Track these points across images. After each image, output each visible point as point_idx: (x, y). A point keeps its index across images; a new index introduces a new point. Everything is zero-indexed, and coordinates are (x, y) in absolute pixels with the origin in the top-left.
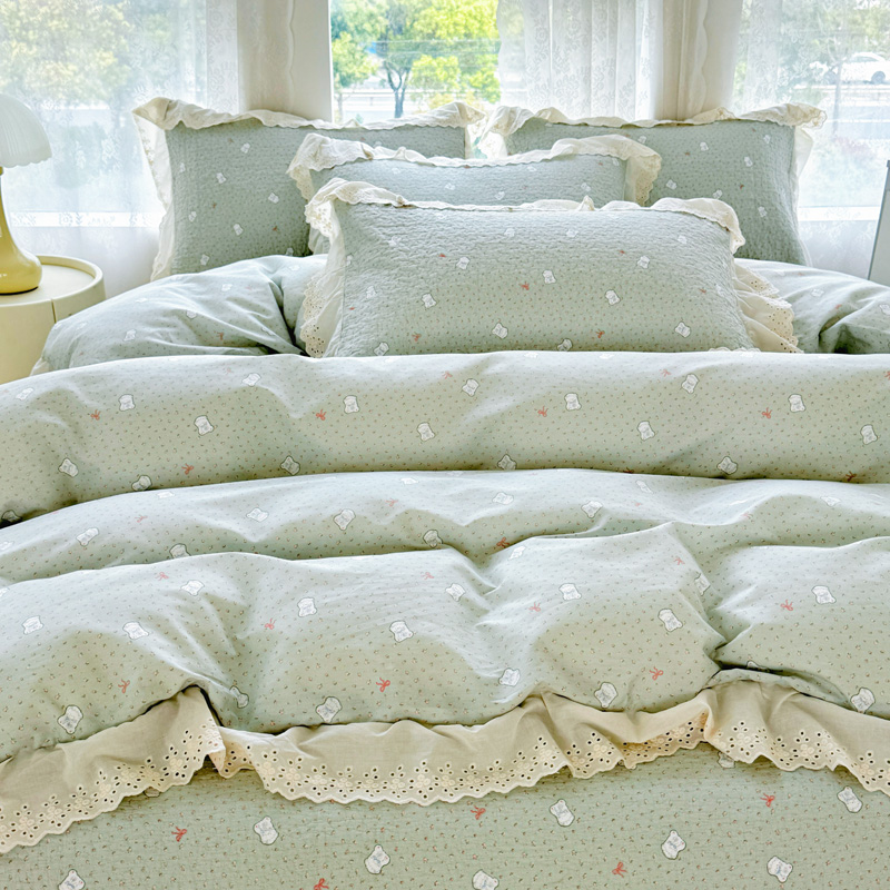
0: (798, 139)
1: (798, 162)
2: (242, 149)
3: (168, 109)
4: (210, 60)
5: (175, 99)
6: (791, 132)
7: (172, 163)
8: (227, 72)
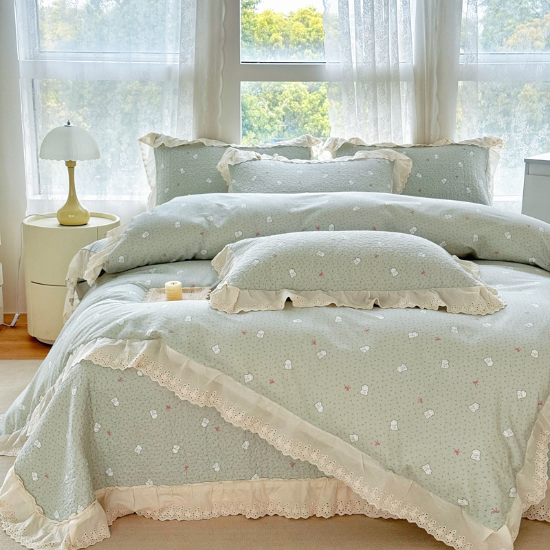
0: (491, 155)
1: (492, 167)
2: (194, 157)
3: (156, 138)
4: (179, 114)
5: (160, 133)
6: (487, 152)
7: (157, 165)
8: (187, 120)
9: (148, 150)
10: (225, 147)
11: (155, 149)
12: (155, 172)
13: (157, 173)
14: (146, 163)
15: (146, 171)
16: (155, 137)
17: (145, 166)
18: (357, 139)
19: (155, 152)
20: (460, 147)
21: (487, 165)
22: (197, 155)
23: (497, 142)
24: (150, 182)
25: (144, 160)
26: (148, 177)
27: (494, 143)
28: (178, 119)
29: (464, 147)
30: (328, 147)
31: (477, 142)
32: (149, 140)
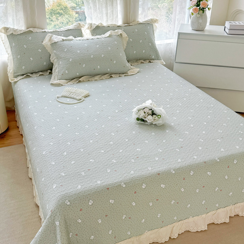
0: (154, 27)
1: (155, 32)
2: (29, 39)
4: (16, 16)
6: (152, 25)
8: (21, 19)
9: (4, 36)
10: (43, 32)
11: (7, 35)
12: (10, 47)
13: (11, 47)
14: (4, 42)
15: (5, 46)
16: (6, 29)
17: (3, 43)
18: (101, 24)
19: (7, 37)
20: (144, 25)
21: (153, 32)
22: (30, 38)
23: (156, 21)
24: (7, 51)
25: (2, 41)
26: (6, 49)
27: (155, 21)
28: (16, 19)
29: (145, 24)
30: (88, 28)
31: (149, 22)
32: (3, 31)
